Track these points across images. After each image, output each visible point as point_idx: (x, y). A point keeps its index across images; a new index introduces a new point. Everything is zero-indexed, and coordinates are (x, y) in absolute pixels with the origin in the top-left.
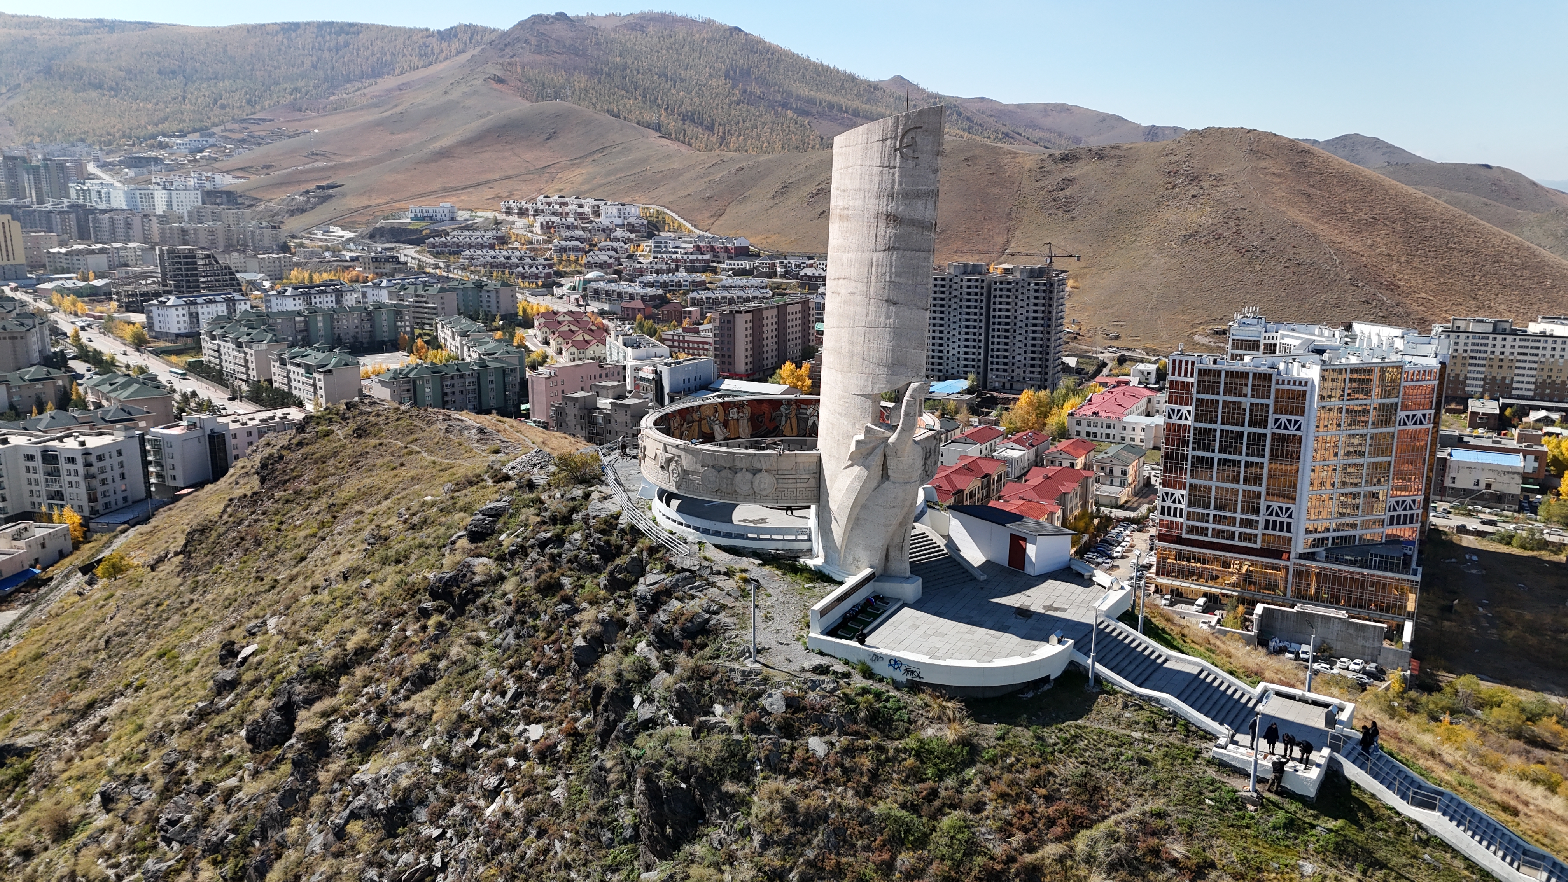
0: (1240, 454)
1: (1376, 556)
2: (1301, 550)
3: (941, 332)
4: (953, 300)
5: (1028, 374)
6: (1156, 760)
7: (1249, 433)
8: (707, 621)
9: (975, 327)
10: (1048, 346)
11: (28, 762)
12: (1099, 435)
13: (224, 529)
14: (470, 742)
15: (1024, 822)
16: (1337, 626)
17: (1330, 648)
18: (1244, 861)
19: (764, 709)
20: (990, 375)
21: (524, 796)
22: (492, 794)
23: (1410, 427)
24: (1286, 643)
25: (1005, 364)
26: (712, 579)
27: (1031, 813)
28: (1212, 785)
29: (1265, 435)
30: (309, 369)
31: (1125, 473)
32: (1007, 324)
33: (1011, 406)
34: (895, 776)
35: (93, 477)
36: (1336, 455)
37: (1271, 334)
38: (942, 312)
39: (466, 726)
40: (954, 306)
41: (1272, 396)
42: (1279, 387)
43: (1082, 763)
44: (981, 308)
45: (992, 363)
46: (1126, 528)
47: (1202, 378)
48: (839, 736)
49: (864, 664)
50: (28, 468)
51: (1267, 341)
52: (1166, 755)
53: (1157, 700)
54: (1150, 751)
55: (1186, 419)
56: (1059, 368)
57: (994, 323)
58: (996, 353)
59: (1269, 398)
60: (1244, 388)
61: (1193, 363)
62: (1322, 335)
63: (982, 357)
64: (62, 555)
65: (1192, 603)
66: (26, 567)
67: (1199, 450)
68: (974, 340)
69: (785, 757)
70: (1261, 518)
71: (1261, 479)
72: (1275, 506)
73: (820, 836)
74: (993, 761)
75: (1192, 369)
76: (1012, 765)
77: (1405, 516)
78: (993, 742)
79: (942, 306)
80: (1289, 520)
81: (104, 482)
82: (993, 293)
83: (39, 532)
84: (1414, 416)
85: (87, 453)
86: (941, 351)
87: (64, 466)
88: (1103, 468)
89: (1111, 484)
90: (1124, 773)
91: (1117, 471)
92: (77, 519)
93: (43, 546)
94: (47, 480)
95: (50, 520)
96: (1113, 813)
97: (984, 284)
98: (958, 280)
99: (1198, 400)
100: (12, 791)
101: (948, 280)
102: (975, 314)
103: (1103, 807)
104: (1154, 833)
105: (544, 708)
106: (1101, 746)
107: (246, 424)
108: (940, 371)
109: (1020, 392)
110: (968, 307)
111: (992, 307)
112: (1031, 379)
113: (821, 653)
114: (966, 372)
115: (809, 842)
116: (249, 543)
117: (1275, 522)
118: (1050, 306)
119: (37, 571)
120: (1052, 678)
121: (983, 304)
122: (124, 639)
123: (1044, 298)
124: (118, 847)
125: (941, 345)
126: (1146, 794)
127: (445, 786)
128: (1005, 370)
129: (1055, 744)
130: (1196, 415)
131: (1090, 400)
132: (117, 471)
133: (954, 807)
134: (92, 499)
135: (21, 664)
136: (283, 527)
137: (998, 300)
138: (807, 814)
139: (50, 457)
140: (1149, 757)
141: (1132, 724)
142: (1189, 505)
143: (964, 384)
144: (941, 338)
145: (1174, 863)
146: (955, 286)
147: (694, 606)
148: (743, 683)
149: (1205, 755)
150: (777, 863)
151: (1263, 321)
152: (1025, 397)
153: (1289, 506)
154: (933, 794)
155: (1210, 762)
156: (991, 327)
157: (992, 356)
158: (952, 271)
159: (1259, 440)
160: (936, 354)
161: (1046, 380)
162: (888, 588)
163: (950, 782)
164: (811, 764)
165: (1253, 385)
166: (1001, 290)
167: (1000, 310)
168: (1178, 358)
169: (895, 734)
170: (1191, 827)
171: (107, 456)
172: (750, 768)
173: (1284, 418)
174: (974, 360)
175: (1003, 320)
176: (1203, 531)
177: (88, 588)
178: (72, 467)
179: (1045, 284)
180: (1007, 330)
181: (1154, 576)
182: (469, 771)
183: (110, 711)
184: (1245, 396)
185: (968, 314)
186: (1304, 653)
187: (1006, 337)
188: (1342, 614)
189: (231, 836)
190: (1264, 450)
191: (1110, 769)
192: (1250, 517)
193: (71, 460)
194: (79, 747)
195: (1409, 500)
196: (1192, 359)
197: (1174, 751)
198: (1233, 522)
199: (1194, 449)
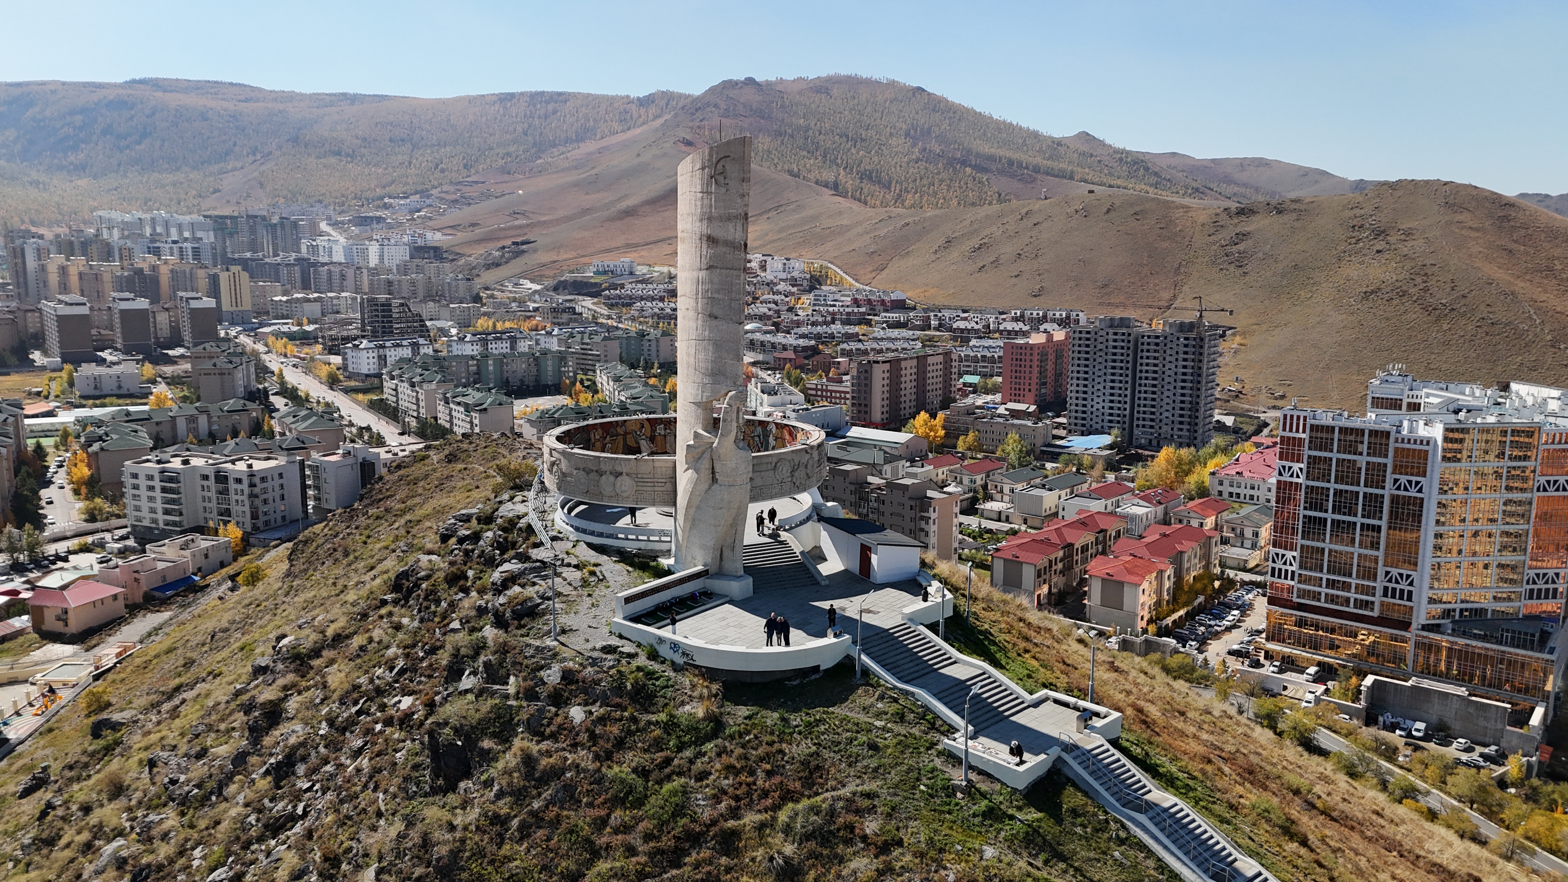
0: (1355, 515)
1: (1507, 631)
2: (1424, 621)
3: (1085, 386)
4: (1099, 354)
5: (1176, 432)
6: (887, 747)
7: (1365, 493)
8: (539, 605)
9: (1121, 382)
10: (1198, 403)
11: (119, 735)
12: (1242, 496)
13: (323, 540)
14: (354, 710)
15: (738, 792)
16: (1456, 704)
17: (1449, 728)
18: (931, 842)
19: (542, 680)
20: (1136, 432)
21: (377, 756)
22: (358, 753)
23: (1551, 493)
24: (1399, 719)
25: (1152, 420)
26: (559, 570)
27: (748, 785)
28: (932, 772)
29: (1383, 496)
30: (468, 408)
31: (1256, 534)
32: (1155, 379)
33: (1149, 463)
34: (640, 745)
35: (256, 496)
36: (1463, 520)
37: (1415, 393)
38: (1086, 366)
39: (355, 695)
40: (1099, 360)
41: (1391, 454)
42: (1397, 445)
43: (815, 744)
44: (1128, 362)
45: (1138, 419)
46: (1248, 593)
47: (1314, 435)
48: (601, 707)
49: (652, 646)
50: (203, 486)
51: (1410, 400)
52: (899, 743)
53: (913, 694)
54: (885, 739)
55: (1298, 476)
56: (1211, 426)
57: (1141, 378)
58: (1142, 409)
59: (1386, 456)
60: (1360, 446)
61: (1305, 418)
62: (1473, 394)
63: (1127, 412)
64: (222, 565)
65: (1302, 671)
66: (188, 574)
67: (1311, 509)
68: (1120, 395)
69: (545, 722)
70: (1379, 584)
71: (1378, 543)
72: (1394, 572)
73: (550, 792)
74: (732, 737)
75: (1304, 425)
76: (749, 741)
77: (1547, 590)
78: (740, 720)
79: (1087, 359)
80: (1410, 588)
81: (265, 501)
82: (1140, 347)
83: (204, 543)
84: (1555, 482)
85: (252, 475)
86: (1084, 406)
87: (232, 486)
88: (1233, 529)
89: (1242, 546)
90: (850, 756)
91: (1248, 533)
92: (239, 533)
93: (206, 556)
94: (218, 498)
95: (216, 533)
96: (827, 790)
97: (1131, 338)
98: (1103, 333)
99: (1309, 457)
100: (102, 759)
101: (1093, 333)
102: (1121, 368)
103: (820, 784)
104: (858, 812)
105: (420, 683)
106: (840, 730)
107: (397, 454)
108: (1083, 425)
109: (1158, 449)
110: (1114, 361)
111: (1139, 361)
112: (1180, 437)
113: (621, 637)
114: (1110, 427)
115: (539, 795)
116: (339, 555)
117: (1394, 589)
118: (1200, 361)
119: (197, 578)
120: (822, 668)
121: (1130, 359)
122: (225, 635)
123: (1194, 353)
124: (140, 802)
125: (1085, 399)
126: (865, 777)
127: (326, 747)
128: (1152, 427)
129: (797, 726)
130: (1308, 472)
131: (1237, 460)
132: (278, 492)
133: (680, 774)
134: (254, 516)
135: (156, 657)
136: (369, 541)
137: (1145, 354)
138: (544, 771)
139: (221, 478)
140: (881, 742)
141: (879, 715)
142: (1301, 567)
143: (1107, 440)
144: (1085, 392)
145: (864, 838)
146: (1100, 339)
147: (530, 591)
148: (533, 657)
149: (940, 747)
150: (505, 811)
151: (1409, 379)
152: (1166, 453)
153: (1409, 573)
154: (668, 761)
155: (940, 754)
156: (1138, 382)
157: (1138, 412)
158: (1097, 324)
159: (1376, 502)
160: (1080, 408)
161: (1195, 438)
162: (717, 585)
163: (688, 753)
164: (565, 729)
165: (1369, 443)
166: (1149, 344)
167: (1147, 365)
168: (1289, 413)
169: (653, 709)
170: (893, 809)
171: (270, 479)
172: (514, 730)
173: (1403, 479)
174: (1119, 415)
175: (1150, 375)
176: (1316, 596)
177: (230, 593)
178: (239, 487)
179: (1195, 339)
180: (1154, 386)
181: (1263, 641)
182: (348, 734)
183: (188, 695)
184: (1361, 454)
185: (1114, 368)
186: (1417, 730)
187: (1154, 393)
188: (1462, 691)
189: (196, 791)
190: (1381, 512)
191: (840, 751)
192: (1366, 583)
193: (239, 481)
194: (159, 723)
195: (1551, 573)
196: (1305, 414)
197: (910, 740)
198: (1346, 587)
199: (1305, 508)
